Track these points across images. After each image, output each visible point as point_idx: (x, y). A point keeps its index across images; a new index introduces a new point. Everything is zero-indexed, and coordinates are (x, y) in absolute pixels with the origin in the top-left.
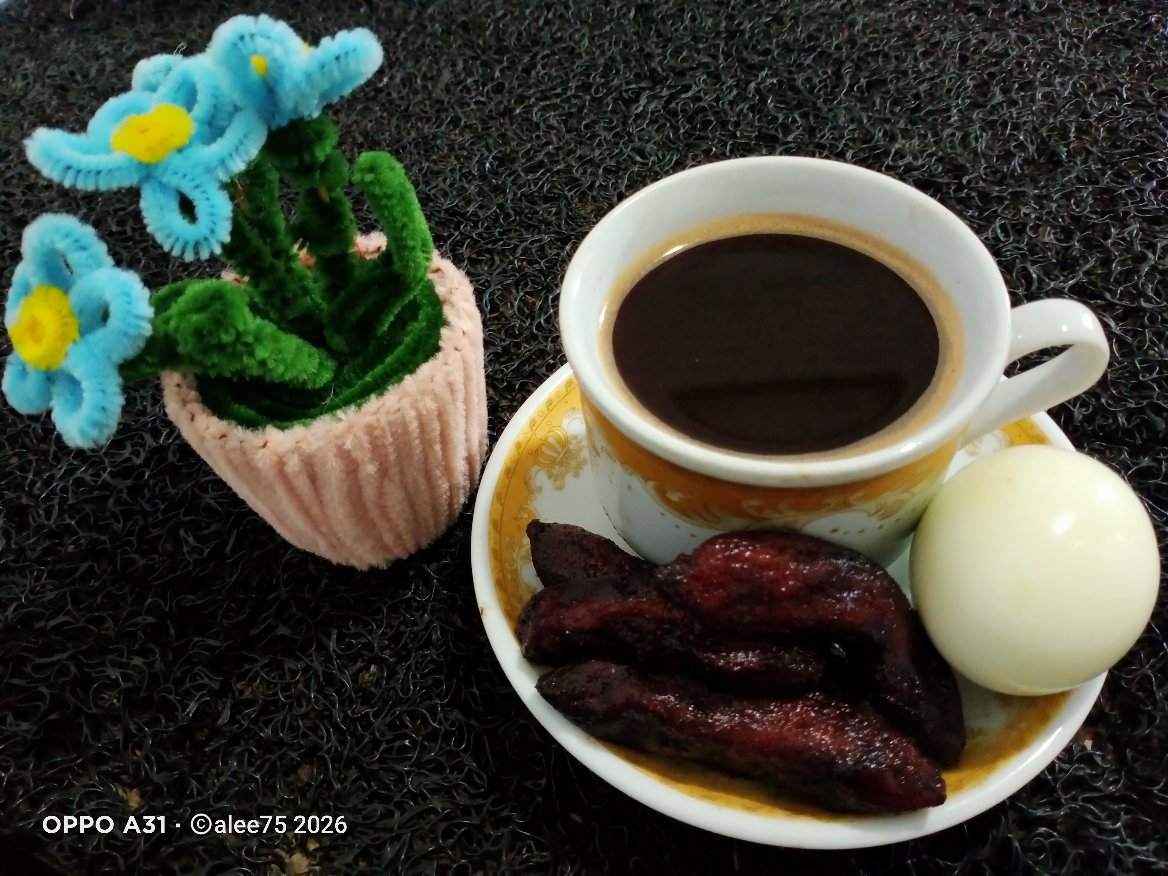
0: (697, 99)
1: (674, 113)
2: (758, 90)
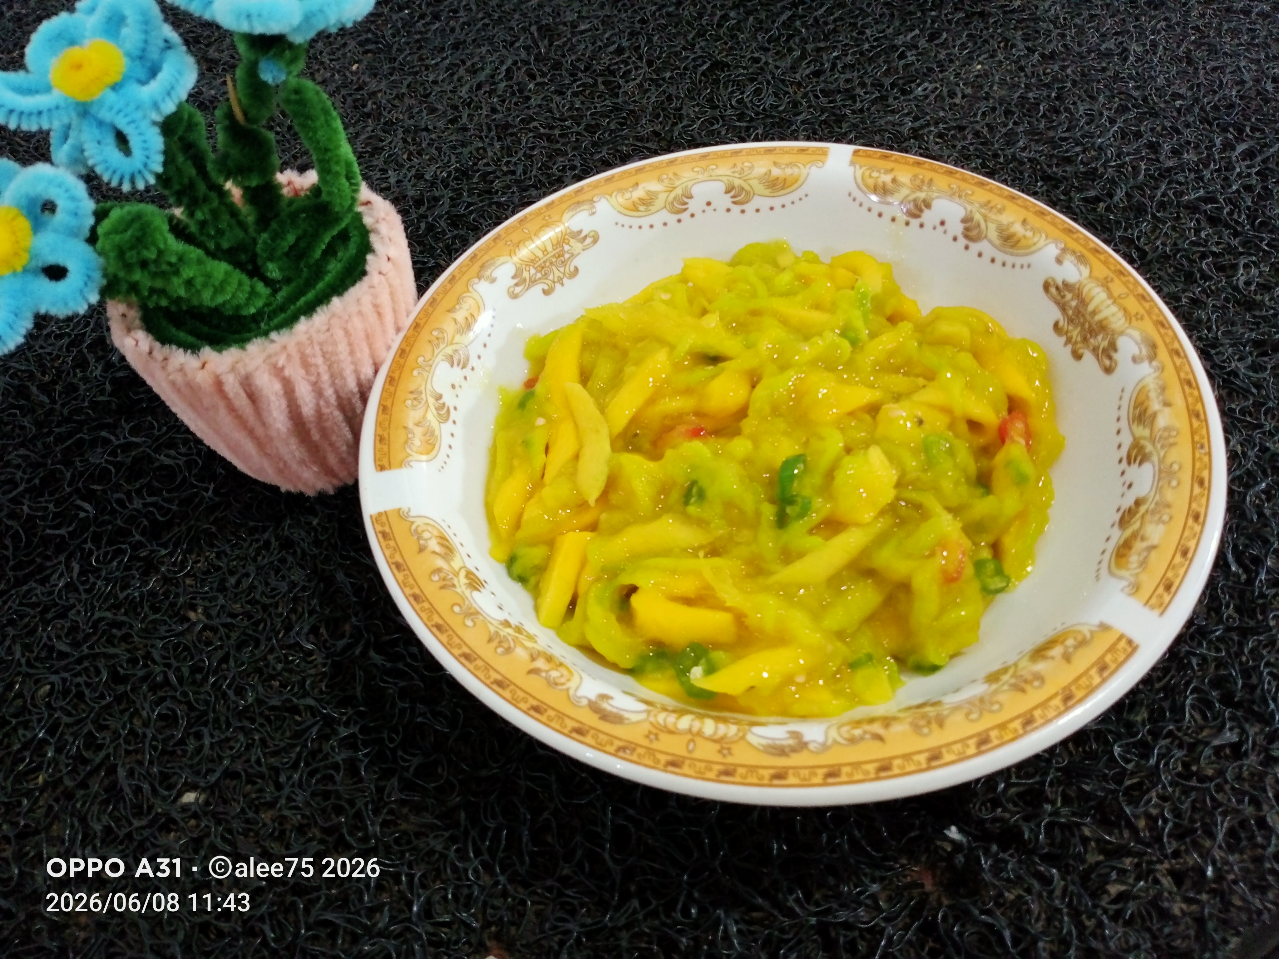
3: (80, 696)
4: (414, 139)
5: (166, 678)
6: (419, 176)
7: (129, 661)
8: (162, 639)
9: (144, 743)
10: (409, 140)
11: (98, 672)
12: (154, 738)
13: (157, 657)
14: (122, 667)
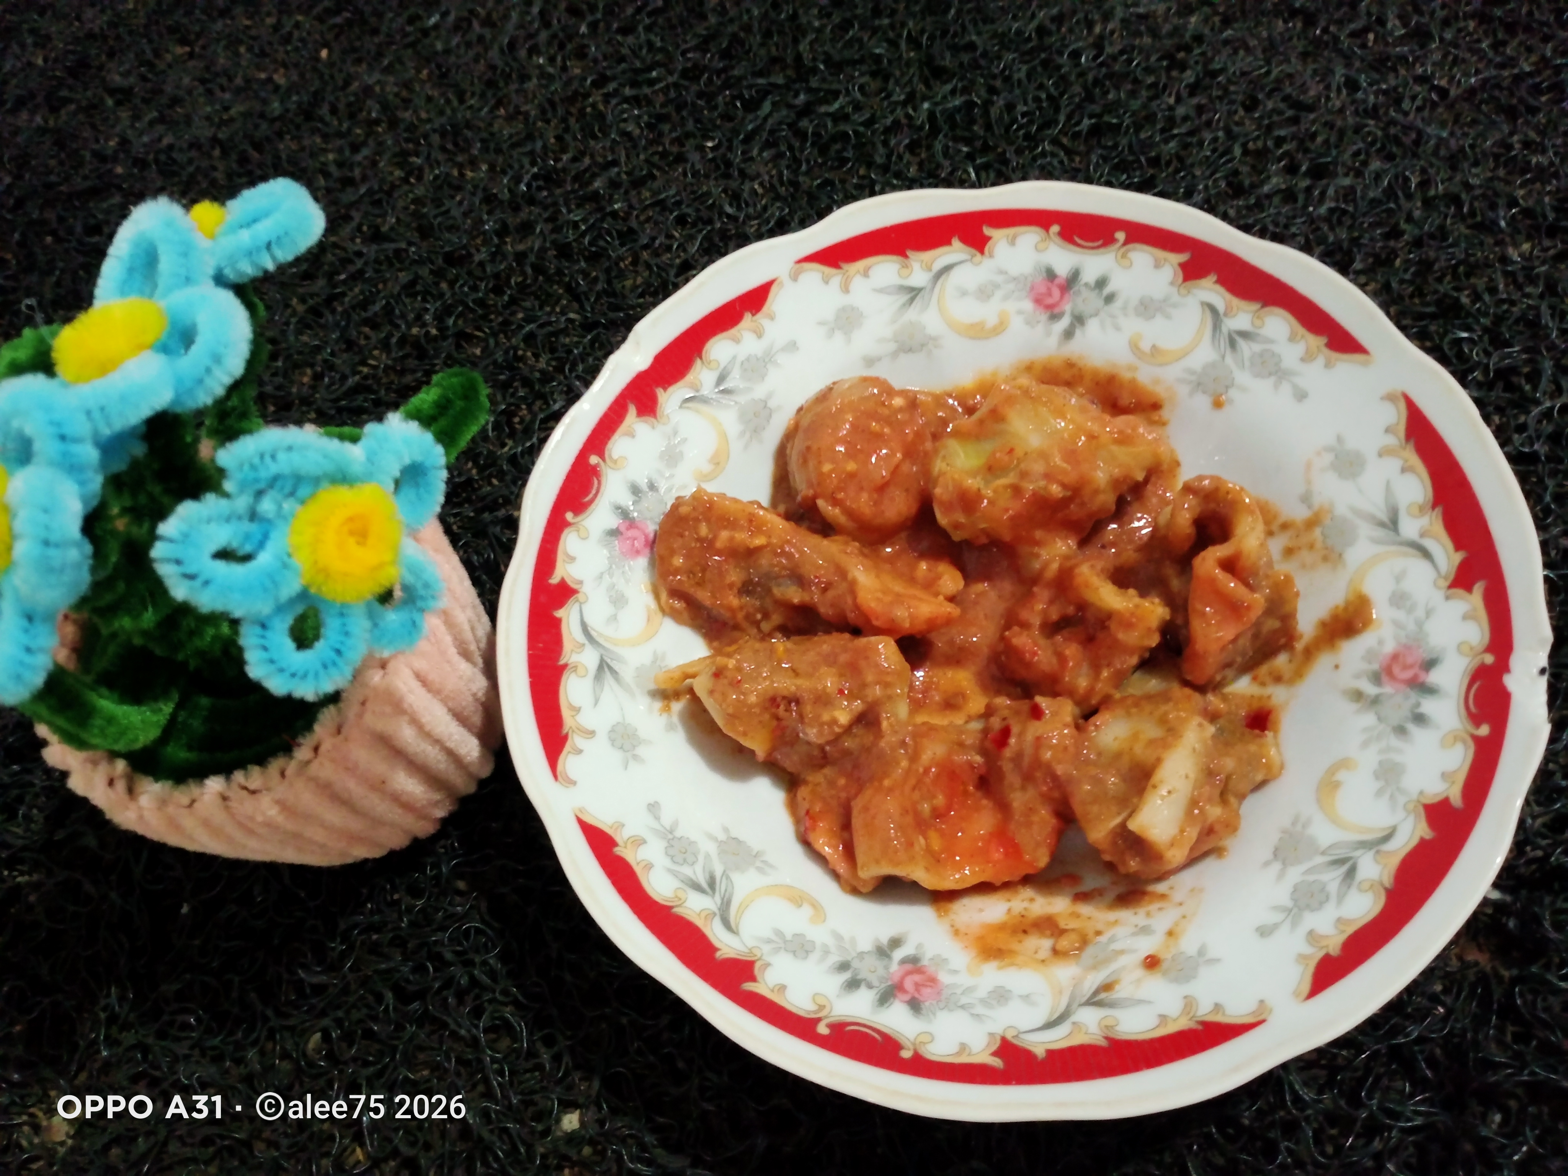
0: (840, 117)
1: (802, 135)
2: (931, 115)
3: (369, 1034)
4: (456, 144)
5: (473, 979)
6: (489, 199)
7: (414, 970)
8: (444, 929)
9: (482, 1070)
10: (450, 146)
11: (379, 998)
12: (494, 1060)
13: (449, 956)
14: (408, 981)
